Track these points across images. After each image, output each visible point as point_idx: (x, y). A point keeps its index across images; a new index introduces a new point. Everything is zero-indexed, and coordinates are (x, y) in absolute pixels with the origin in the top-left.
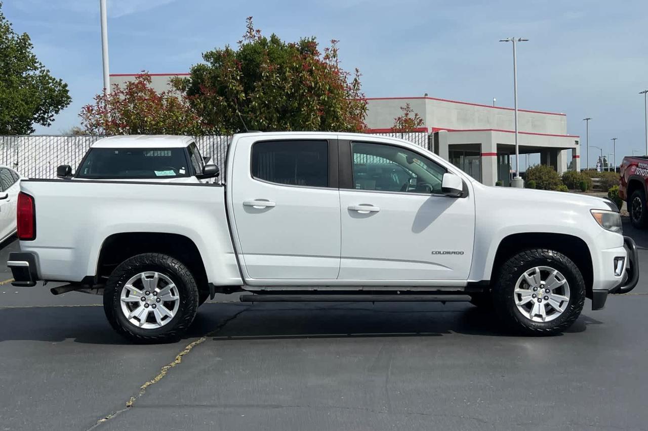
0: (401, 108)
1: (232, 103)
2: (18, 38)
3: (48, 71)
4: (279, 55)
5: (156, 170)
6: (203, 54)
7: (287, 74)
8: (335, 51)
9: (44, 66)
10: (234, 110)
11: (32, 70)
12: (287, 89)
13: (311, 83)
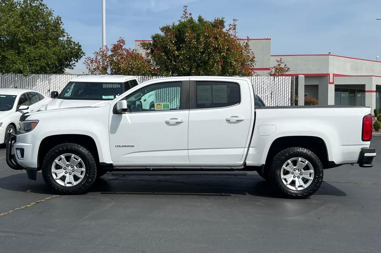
0: (277, 61)
1: (170, 57)
2: (55, 19)
3: (71, 38)
4: (199, 28)
5: (103, 95)
6: (160, 28)
7: (201, 39)
8: (235, 26)
9: (69, 35)
10: (171, 61)
11: (62, 37)
12: (200, 49)
13: (215, 45)
